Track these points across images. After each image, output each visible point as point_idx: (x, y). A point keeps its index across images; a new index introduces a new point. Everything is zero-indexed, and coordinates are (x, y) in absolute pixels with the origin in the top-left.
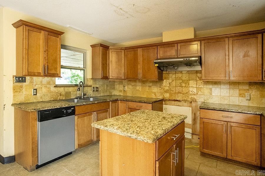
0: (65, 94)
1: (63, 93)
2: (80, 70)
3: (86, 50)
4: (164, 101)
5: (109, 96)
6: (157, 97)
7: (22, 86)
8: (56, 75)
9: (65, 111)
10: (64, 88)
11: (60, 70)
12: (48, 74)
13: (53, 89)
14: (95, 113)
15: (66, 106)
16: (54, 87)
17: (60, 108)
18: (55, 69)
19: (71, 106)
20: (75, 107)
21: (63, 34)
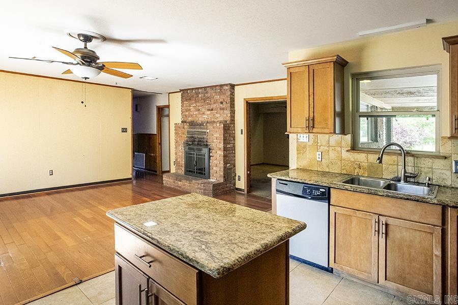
0: (369, 167)
1: (365, 165)
7: (305, 147)
8: (326, 131)
9: (308, 191)
10: (366, 155)
11: (333, 121)
12: (315, 130)
13: (346, 155)
14: (383, 219)
15: (312, 182)
16: (347, 151)
17: (302, 183)
18: (326, 120)
19: (321, 185)
20: (331, 189)
21: (336, 57)
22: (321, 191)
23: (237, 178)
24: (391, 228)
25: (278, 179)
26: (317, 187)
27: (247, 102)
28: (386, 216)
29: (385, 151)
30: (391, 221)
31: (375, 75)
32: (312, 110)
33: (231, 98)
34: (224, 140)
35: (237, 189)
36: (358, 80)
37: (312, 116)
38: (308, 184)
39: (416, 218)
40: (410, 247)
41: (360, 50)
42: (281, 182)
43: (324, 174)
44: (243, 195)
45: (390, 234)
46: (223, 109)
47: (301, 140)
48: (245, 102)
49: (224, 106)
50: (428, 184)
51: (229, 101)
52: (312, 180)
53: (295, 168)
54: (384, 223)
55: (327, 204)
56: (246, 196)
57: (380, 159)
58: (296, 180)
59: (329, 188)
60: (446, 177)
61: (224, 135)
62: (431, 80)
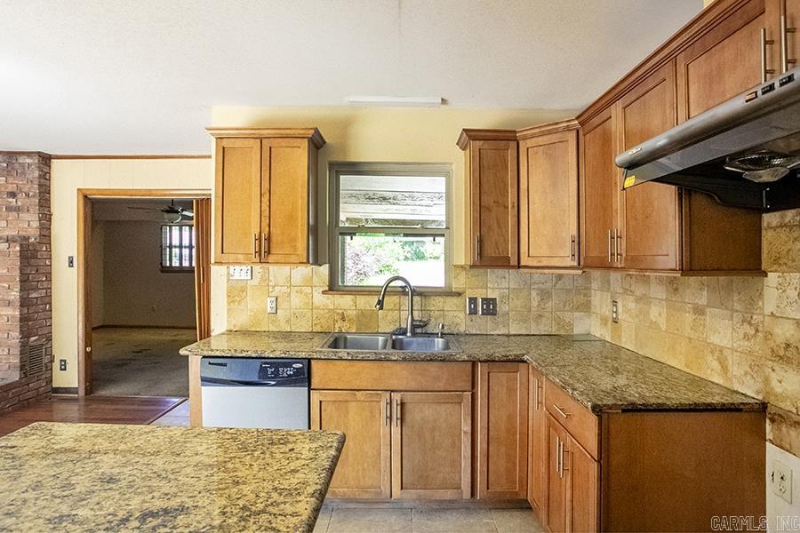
0: (358, 316)
1: (352, 313)
2: (432, 238)
3: (448, 163)
4: (772, 421)
5: (554, 339)
6: (731, 380)
7: (243, 290)
8: (293, 258)
9: (270, 370)
10: (353, 297)
11: (306, 242)
12: (271, 258)
13: (320, 299)
14: (397, 397)
15: (277, 354)
16: (324, 292)
17: (256, 358)
18: (293, 240)
19: (295, 357)
20: (313, 362)
21: (313, 132)
22: (294, 368)
23: (56, 365)
24: (408, 407)
25: (204, 357)
26: (287, 362)
27: (86, 197)
28: (401, 391)
29: (388, 289)
30: (408, 397)
31: (366, 169)
32: (265, 221)
33: (40, 185)
34: (21, 281)
35: (57, 390)
36: (338, 173)
37: (267, 232)
38: (268, 358)
39: (441, 385)
40: (433, 430)
41: (345, 125)
42: (212, 361)
43: (286, 336)
44: (76, 400)
45: (408, 417)
46: (18, 209)
47: (237, 277)
48: (81, 198)
49: (20, 201)
50: (442, 334)
51: (35, 189)
52: (277, 350)
53: (224, 330)
54: (399, 402)
55: (307, 388)
56: (82, 403)
57: (380, 303)
58: (244, 355)
59: (309, 360)
60: (460, 321)
61: (21, 270)
62: (439, 184)
